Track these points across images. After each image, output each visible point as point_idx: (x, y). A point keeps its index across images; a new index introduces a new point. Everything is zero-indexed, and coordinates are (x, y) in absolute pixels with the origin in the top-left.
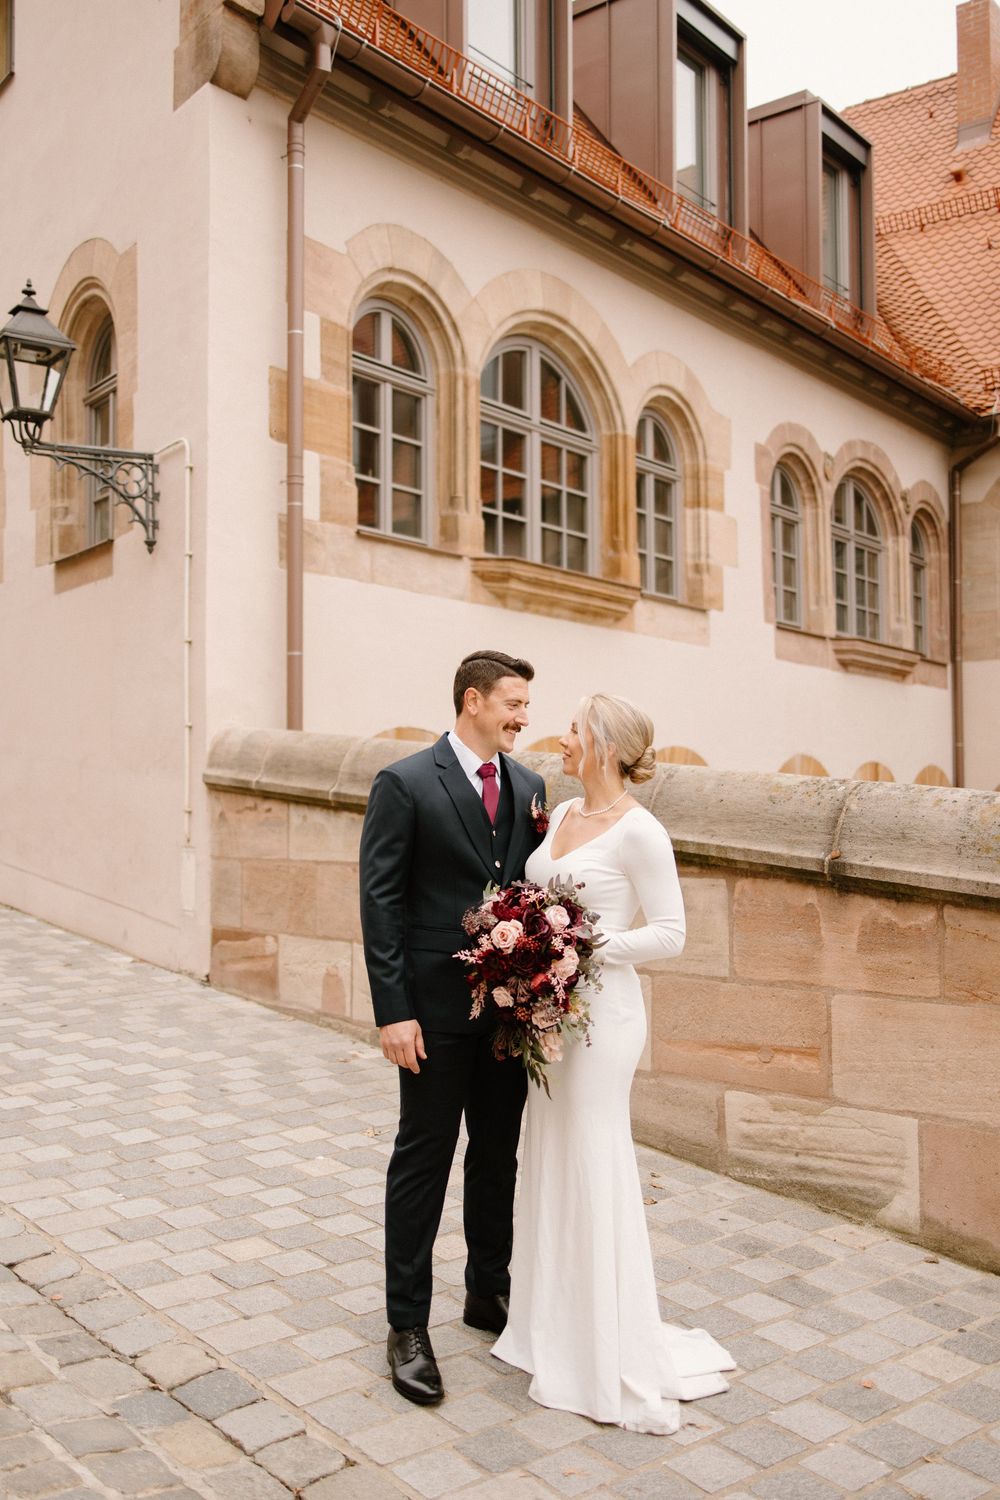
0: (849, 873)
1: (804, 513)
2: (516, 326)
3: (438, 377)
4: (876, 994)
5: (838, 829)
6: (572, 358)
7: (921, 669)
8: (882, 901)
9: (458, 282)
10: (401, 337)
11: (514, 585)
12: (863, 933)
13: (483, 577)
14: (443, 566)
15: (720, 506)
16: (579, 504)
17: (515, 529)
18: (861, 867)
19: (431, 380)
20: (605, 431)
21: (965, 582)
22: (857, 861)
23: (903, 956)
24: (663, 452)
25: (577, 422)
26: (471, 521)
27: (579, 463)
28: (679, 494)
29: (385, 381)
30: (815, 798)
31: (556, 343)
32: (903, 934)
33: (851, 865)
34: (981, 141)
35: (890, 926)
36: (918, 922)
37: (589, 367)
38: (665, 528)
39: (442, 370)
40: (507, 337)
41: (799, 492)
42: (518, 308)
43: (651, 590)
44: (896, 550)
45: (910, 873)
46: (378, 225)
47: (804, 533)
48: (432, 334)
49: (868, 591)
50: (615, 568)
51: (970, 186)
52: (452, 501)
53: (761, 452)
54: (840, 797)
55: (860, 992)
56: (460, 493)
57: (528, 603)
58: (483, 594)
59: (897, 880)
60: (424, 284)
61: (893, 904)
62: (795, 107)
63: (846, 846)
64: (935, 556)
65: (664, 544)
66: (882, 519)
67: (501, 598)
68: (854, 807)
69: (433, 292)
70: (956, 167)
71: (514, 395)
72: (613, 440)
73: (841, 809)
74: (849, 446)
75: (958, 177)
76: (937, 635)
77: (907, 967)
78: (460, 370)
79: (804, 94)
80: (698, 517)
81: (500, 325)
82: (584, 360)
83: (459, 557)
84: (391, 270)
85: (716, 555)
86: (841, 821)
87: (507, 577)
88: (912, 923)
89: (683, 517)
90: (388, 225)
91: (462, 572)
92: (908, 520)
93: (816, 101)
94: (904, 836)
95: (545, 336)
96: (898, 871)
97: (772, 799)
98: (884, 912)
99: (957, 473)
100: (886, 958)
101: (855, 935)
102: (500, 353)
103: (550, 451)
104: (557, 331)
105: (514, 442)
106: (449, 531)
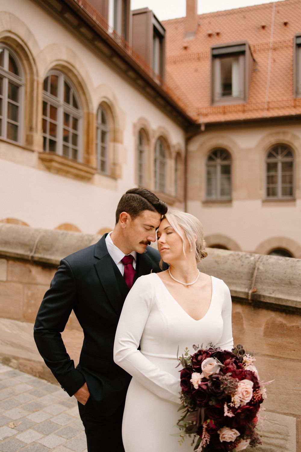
0: (262, 300)
1: (146, 148)
2: (57, 65)
3: (26, 79)
4: (273, 357)
5: (254, 278)
6: (75, 81)
7: (177, 204)
8: (278, 313)
9: (35, 42)
10: (12, 62)
11: (54, 164)
12: (267, 328)
13: (42, 160)
14: (26, 154)
15: (121, 142)
16: (75, 136)
17: (53, 144)
18: (269, 297)
19: (23, 80)
20: (86, 111)
21: (189, 176)
22: (266, 294)
23: (289, 340)
24: (104, 121)
25: (76, 105)
26: (38, 137)
27: (76, 121)
28: (109, 137)
29: (6, 77)
30: (239, 262)
31: (70, 75)
32: (289, 329)
33: (264, 296)
34: (192, 38)
35: (282, 325)
36: (297, 324)
37: (81, 86)
38: (103, 149)
39: (28, 77)
40: (53, 69)
41: (144, 141)
42: (58, 57)
43: (99, 171)
44: (170, 163)
45: (296, 302)
46: (5, 12)
47: (145, 155)
48: (25, 62)
49: (162, 176)
50: (88, 162)
51: (189, 51)
52: (31, 129)
53: (135, 126)
54: (253, 262)
55: (264, 355)
56: (34, 126)
57: (58, 171)
58: (42, 166)
59: (289, 304)
60: (23, 41)
61: (284, 315)
62: (144, 12)
63: (259, 286)
64: (181, 167)
65: (103, 154)
66: (167, 153)
67: (49, 169)
68: (261, 268)
69: (26, 44)
70: (185, 45)
71: (54, 92)
72: (88, 114)
73: (254, 269)
74: (160, 128)
75: (186, 48)
76: (181, 193)
77: (291, 345)
78: (35, 77)
79: (147, 8)
80: (114, 147)
81: (51, 63)
82: (80, 83)
83: (33, 151)
84: (10, 32)
85: (120, 160)
86: (255, 274)
87: (51, 161)
88: (294, 324)
89: (110, 145)
90: (9, 13)
91: (34, 157)
92: (174, 155)
93: (151, 11)
94: (290, 283)
95: (65, 71)
96: (290, 300)
97: (216, 262)
98: (280, 319)
99: (188, 140)
100: (280, 340)
101: (262, 328)
102: (50, 74)
103: (67, 116)
104: (70, 71)
105: (54, 110)
106: (29, 140)
